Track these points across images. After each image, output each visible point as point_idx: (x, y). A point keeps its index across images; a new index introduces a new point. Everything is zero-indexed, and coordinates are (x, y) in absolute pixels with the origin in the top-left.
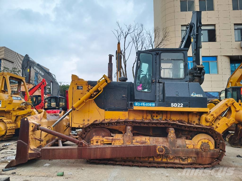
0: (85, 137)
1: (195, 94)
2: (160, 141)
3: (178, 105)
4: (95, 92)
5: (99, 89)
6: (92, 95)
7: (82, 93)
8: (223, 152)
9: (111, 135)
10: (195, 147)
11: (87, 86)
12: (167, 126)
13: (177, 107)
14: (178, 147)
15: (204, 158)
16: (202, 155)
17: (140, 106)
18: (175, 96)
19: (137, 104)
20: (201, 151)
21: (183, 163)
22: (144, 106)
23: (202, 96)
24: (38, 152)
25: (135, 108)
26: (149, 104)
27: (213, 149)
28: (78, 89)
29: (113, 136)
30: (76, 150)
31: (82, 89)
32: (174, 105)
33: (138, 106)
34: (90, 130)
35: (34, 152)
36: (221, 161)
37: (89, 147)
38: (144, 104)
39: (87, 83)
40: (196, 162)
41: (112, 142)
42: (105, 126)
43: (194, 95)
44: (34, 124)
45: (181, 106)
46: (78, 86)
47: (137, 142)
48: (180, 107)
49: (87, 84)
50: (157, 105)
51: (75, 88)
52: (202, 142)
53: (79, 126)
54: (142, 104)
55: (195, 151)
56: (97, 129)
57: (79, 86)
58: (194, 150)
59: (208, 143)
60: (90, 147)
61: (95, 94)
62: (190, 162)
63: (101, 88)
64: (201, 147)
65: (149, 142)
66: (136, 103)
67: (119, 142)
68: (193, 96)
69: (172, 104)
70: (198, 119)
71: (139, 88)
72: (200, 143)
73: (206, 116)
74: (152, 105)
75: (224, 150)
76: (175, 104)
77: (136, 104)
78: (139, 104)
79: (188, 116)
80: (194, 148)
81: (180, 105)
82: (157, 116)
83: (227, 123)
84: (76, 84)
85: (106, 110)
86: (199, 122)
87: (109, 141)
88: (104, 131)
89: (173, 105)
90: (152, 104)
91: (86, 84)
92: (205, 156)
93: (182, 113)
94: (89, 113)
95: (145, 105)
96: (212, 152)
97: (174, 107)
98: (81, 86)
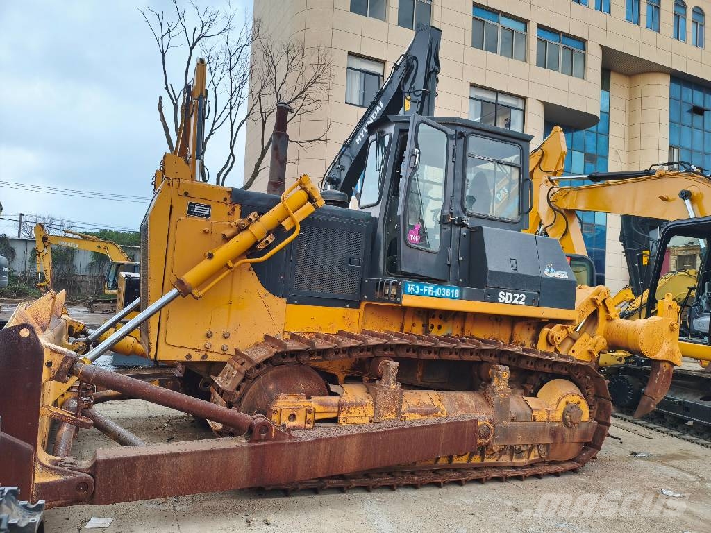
0: (240, 400)
1: (552, 269)
2: (468, 405)
3: (514, 298)
4: (269, 233)
5: (287, 224)
6: (257, 243)
7: (205, 232)
8: (601, 425)
9: (329, 389)
10: (550, 416)
11: (229, 209)
12: (486, 358)
13: (511, 303)
14: (512, 420)
15: (567, 445)
16: (563, 437)
17: (421, 294)
18: (509, 270)
19: (412, 288)
20: (562, 428)
21: (519, 463)
22: (432, 294)
23: (566, 277)
24: (83, 474)
25: (407, 301)
26: (444, 289)
27: (587, 420)
28: (191, 212)
29: (336, 394)
30: (246, 453)
31: (207, 216)
32: (505, 296)
33: (414, 294)
34: (261, 373)
35: (58, 478)
36: (600, 449)
37: (291, 437)
38: (429, 289)
39: (228, 197)
40: (548, 457)
41: (339, 413)
42: (312, 358)
43: (550, 272)
44: (56, 356)
45: (521, 302)
46: (191, 204)
47: (413, 410)
48: (517, 303)
49: (228, 201)
50: (464, 294)
51: (182, 206)
52: (567, 403)
53: (189, 356)
54: (425, 290)
55: (551, 429)
56: (285, 368)
57: (195, 204)
58: (548, 425)
59: (579, 405)
60: (295, 437)
61: (270, 239)
62: (533, 458)
63: (293, 220)
64: (563, 415)
65: (443, 408)
66: (409, 285)
67: (362, 415)
68: (548, 275)
69: (500, 295)
70: (533, 336)
71: (412, 236)
72: (562, 406)
73: (548, 329)
74: (451, 294)
75: (608, 421)
76: (508, 294)
77: (409, 288)
78: (418, 289)
79: (512, 329)
80: (548, 420)
81: (519, 300)
82: (439, 327)
83: (589, 348)
84: (186, 194)
85: (290, 301)
86: (534, 346)
87: (330, 409)
88: (308, 377)
89: (503, 298)
90: (453, 291)
91: (225, 199)
92: (568, 441)
93: (499, 320)
94: (230, 310)
95: (434, 294)
96: (583, 426)
97: (504, 302)
98: (206, 206)
